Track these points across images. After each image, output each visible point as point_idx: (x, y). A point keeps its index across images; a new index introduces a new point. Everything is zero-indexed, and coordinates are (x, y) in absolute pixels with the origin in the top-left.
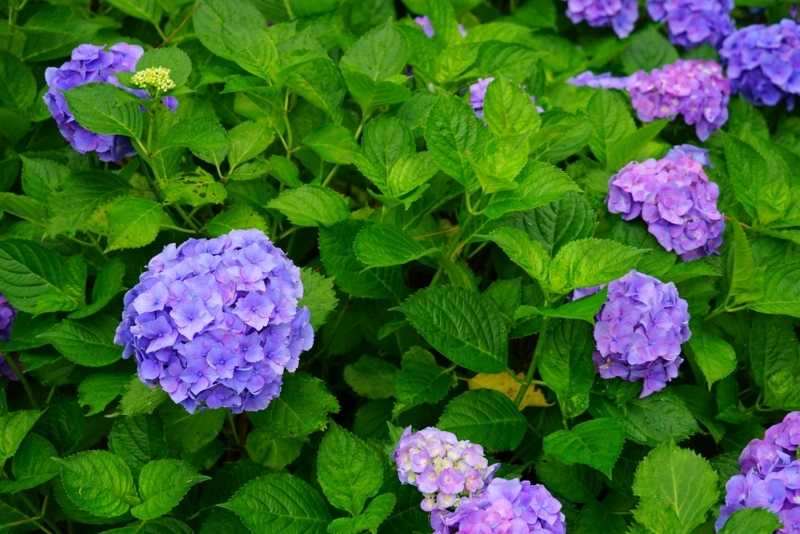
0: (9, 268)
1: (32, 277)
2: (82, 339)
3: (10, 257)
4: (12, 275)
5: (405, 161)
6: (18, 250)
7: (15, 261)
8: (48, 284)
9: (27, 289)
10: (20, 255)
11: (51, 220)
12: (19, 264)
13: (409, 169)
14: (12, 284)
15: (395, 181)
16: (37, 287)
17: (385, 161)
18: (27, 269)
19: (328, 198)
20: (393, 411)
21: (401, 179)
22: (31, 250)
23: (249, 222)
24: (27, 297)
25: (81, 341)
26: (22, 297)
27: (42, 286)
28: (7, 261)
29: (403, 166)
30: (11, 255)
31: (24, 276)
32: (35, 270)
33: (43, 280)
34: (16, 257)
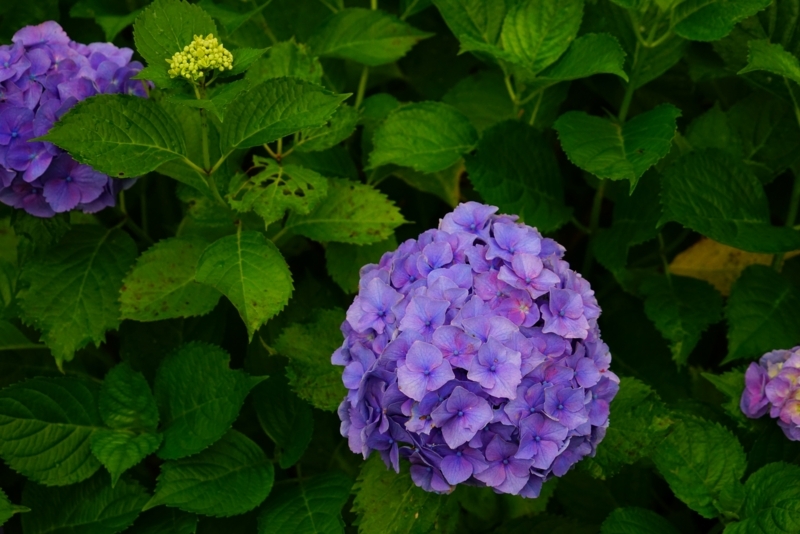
0: (14, 435)
1: (50, 430)
2: (202, 479)
3: (8, 418)
4: (22, 442)
5: (515, 17)
6: (16, 402)
7: (18, 420)
8: (79, 429)
9: (52, 450)
10: (23, 407)
11: (51, 336)
12: (25, 421)
13: (526, 26)
14: (29, 455)
15: (517, 50)
16: (66, 441)
17: (476, 29)
18: (41, 422)
19: (430, 116)
20: (674, 358)
21: (525, 45)
22: (37, 392)
23: (355, 200)
24: (60, 462)
25: (205, 483)
26: (54, 466)
27: (72, 436)
28: (6, 427)
29: (514, 24)
30: (8, 414)
31: (39, 434)
32: (54, 418)
33: (69, 426)
34: (17, 414)
